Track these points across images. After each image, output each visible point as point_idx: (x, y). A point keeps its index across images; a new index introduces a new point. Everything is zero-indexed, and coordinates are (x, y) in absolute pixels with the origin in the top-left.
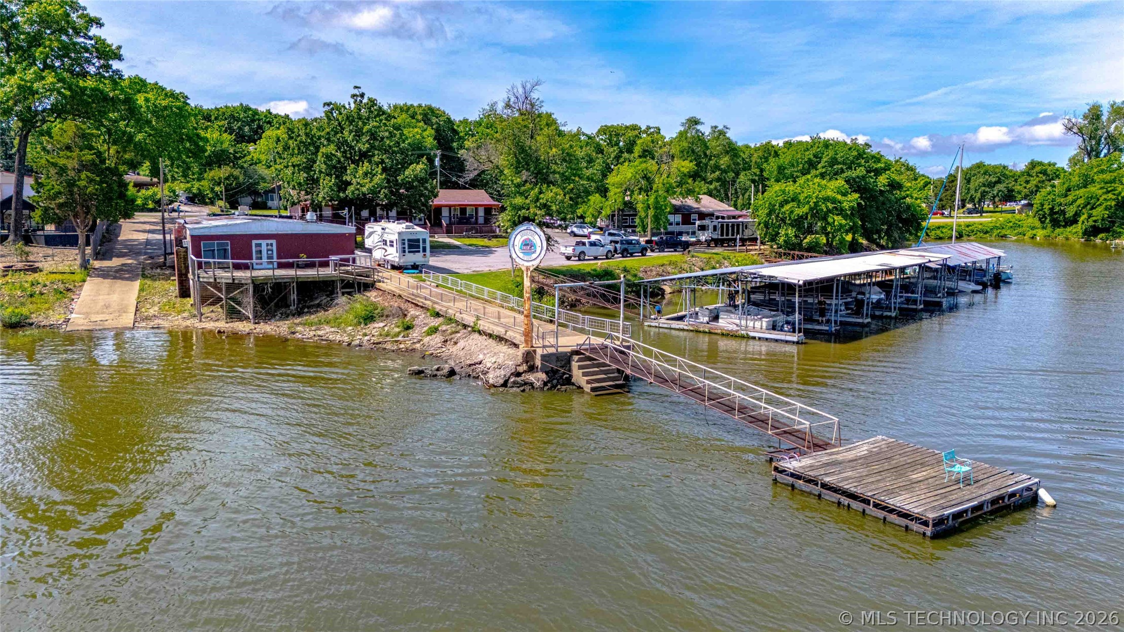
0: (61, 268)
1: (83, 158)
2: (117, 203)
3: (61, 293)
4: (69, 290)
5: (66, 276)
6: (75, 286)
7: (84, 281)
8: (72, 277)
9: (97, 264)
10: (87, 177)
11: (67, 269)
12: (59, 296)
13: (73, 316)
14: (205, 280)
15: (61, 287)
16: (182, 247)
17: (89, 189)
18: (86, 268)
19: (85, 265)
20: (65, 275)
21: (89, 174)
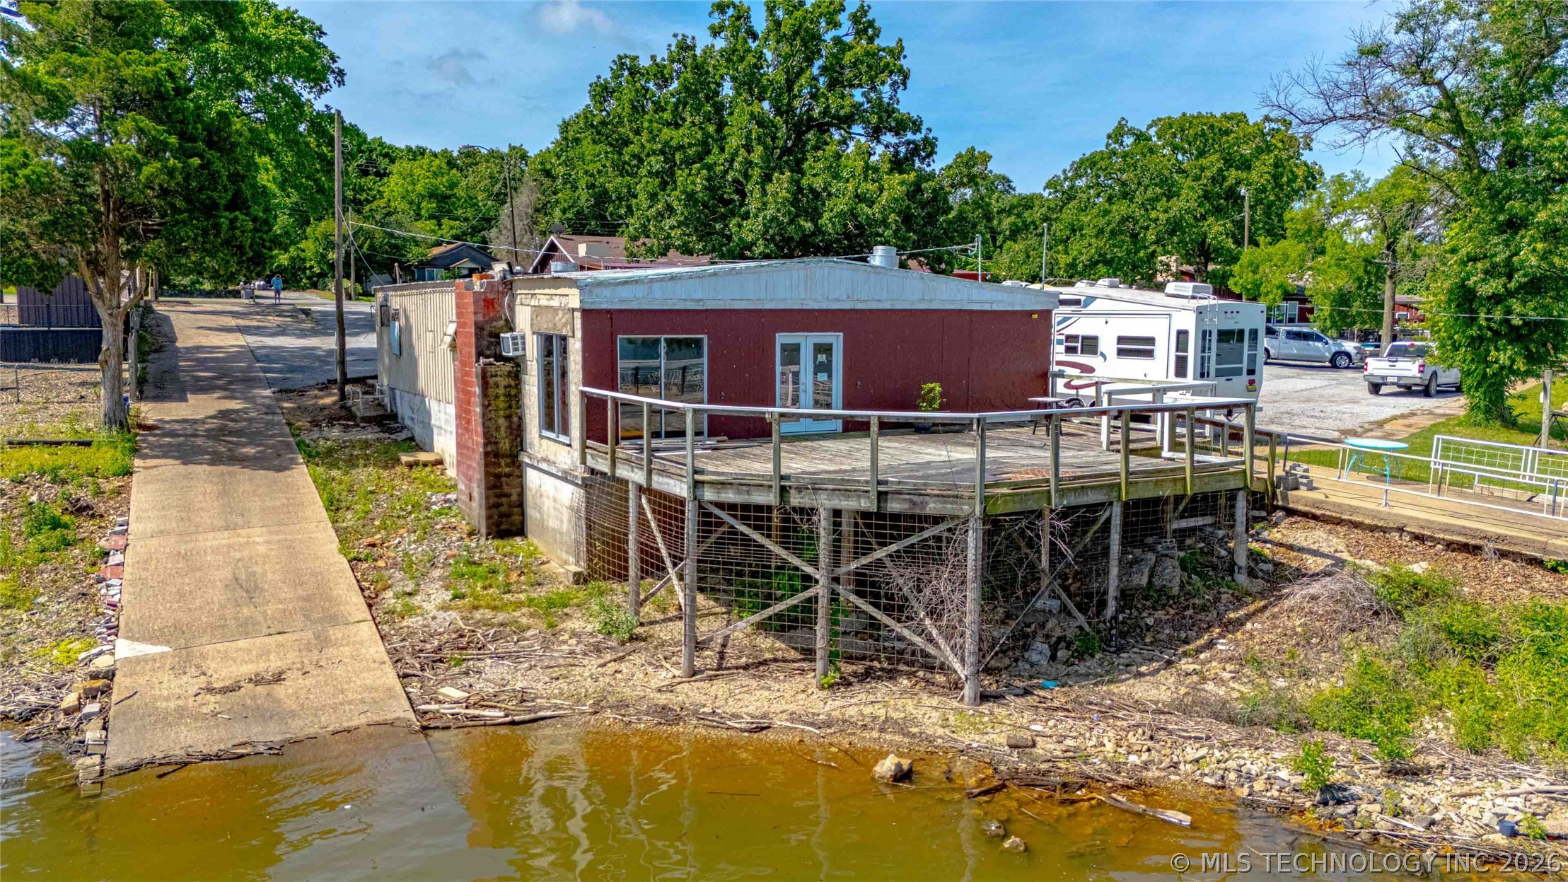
0: (45, 428)
1: (126, 72)
2: (233, 221)
3: (56, 524)
4: (81, 510)
5: (63, 456)
6: (99, 492)
7: (128, 473)
8: (82, 458)
9: (149, 412)
10: (141, 131)
11: (63, 430)
12: (47, 537)
13: (125, 648)
14: (730, 496)
15: (50, 497)
16: (500, 358)
17: (147, 170)
18: (123, 426)
19: (119, 419)
20: (61, 451)
21: (146, 123)
